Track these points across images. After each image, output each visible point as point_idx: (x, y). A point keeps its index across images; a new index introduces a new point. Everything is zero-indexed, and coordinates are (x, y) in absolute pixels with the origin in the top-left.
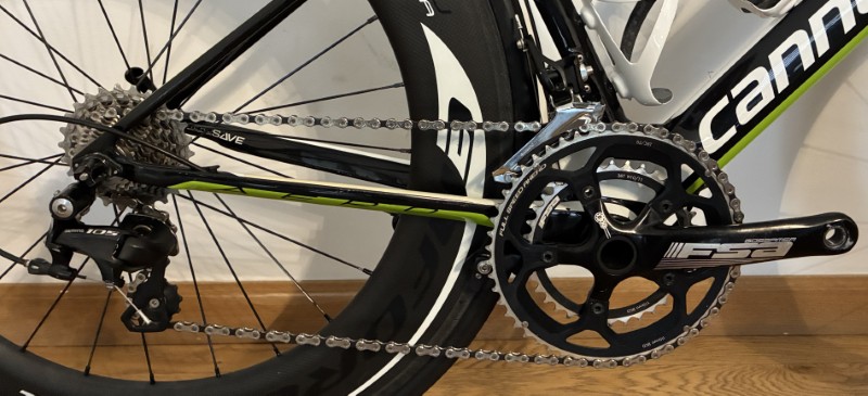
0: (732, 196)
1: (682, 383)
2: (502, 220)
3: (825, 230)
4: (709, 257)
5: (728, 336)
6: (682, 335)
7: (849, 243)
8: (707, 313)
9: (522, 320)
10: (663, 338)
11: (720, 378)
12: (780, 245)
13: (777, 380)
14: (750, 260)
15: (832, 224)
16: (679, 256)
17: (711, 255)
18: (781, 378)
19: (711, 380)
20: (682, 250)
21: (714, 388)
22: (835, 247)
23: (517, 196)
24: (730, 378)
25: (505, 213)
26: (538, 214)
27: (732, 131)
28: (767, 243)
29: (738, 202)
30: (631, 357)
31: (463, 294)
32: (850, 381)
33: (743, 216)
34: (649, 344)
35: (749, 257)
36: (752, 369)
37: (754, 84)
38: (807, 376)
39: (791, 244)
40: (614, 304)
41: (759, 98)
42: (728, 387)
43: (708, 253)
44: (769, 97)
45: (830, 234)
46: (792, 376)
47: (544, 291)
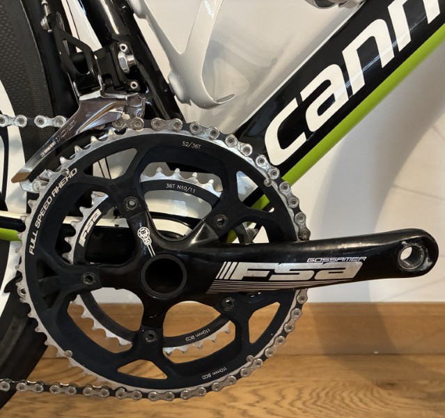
0: (297, 210)
1: (278, 398)
2: (30, 236)
3: (400, 247)
4: (266, 279)
5: (327, 355)
6: (246, 365)
7: (427, 263)
8: (272, 341)
9: (65, 349)
10: (225, 369)
11: (314, 395)
12: (347, 265)
13: (365, 395)
14: (314, 283)
15: (407, 241)
16: (232, 278)
17: (269, 276)
18: (369, 394)
19: (306, 396)
20: (235, 271)
21: (308, 404)
22: (411, 267)
23: (45, 207)
24: (323, 394)
25: (33, 228)
26: (78, 230)
27: (301, 139)
28: (333, 263)
29: (303, 217)
30: (190, 389)
31: (14, 320)
32: (430, 397)
33: (309, 233)
34: (209, 375)
35: (313, 279)
36: (344, 385)
37: (326, 84)
38: (391, 392)
39: (361, 263)
40: (169, 331)
41: (331, 100)
42: (319, 403)
43: (265, 274)
44: (342, 100)
45: (406, 254)
46: (378, 392)
47: (92, 317)
